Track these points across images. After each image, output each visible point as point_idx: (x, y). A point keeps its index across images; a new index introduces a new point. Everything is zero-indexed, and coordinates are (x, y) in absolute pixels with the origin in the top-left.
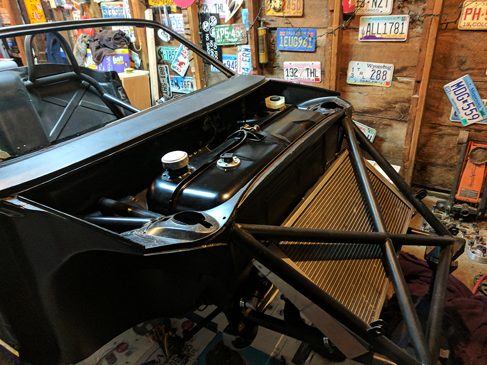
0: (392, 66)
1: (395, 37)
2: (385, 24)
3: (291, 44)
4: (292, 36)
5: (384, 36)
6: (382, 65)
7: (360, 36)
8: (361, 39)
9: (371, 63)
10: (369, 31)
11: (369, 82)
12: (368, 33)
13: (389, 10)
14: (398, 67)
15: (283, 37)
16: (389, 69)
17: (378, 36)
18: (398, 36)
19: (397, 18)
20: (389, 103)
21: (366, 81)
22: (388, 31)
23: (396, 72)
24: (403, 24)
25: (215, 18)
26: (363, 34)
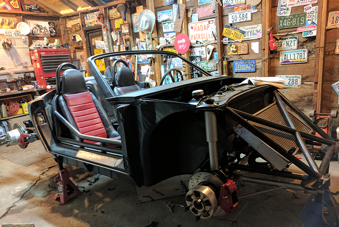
0: (300, 76)
1: (300, 61)
2: (294, 54)
3: (241, 69)
4: (242, 64)
5: (294, 61)
6: (294, 76)
7: (281, 61)
8: (281, 63)
9: (288, 76)
10: (286, 59)
11: (288, 86)
12: (285, 59)
13: (296, 47)
14: (304, 76)
15: (237, 65)
16: (299, 78)
17: (290, 61)
18: (302, 60)
19: (301, 51)
20: (301, 97)
21: (286, 86)
22: (296, 58)
23: (303, 79)
24: (304, 53)
25: (199, 58)
26: (282, 60)
